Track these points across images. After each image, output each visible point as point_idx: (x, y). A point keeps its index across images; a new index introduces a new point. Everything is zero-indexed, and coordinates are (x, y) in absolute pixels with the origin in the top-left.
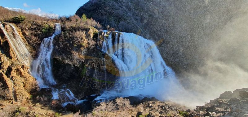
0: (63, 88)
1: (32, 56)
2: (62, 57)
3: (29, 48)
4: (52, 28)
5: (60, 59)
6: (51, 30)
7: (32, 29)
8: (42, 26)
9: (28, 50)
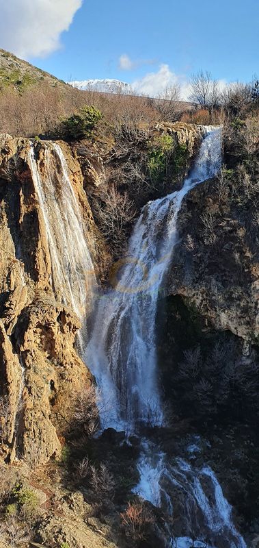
0: (186, 456)
1: (99, 277)
2: (208, 293)
3: (93, 242)
4: (187, 152)
5: (198, 302)
6: (181, 159)
7: (115, 162)
8: (149, 143)
9: (89, 247)
